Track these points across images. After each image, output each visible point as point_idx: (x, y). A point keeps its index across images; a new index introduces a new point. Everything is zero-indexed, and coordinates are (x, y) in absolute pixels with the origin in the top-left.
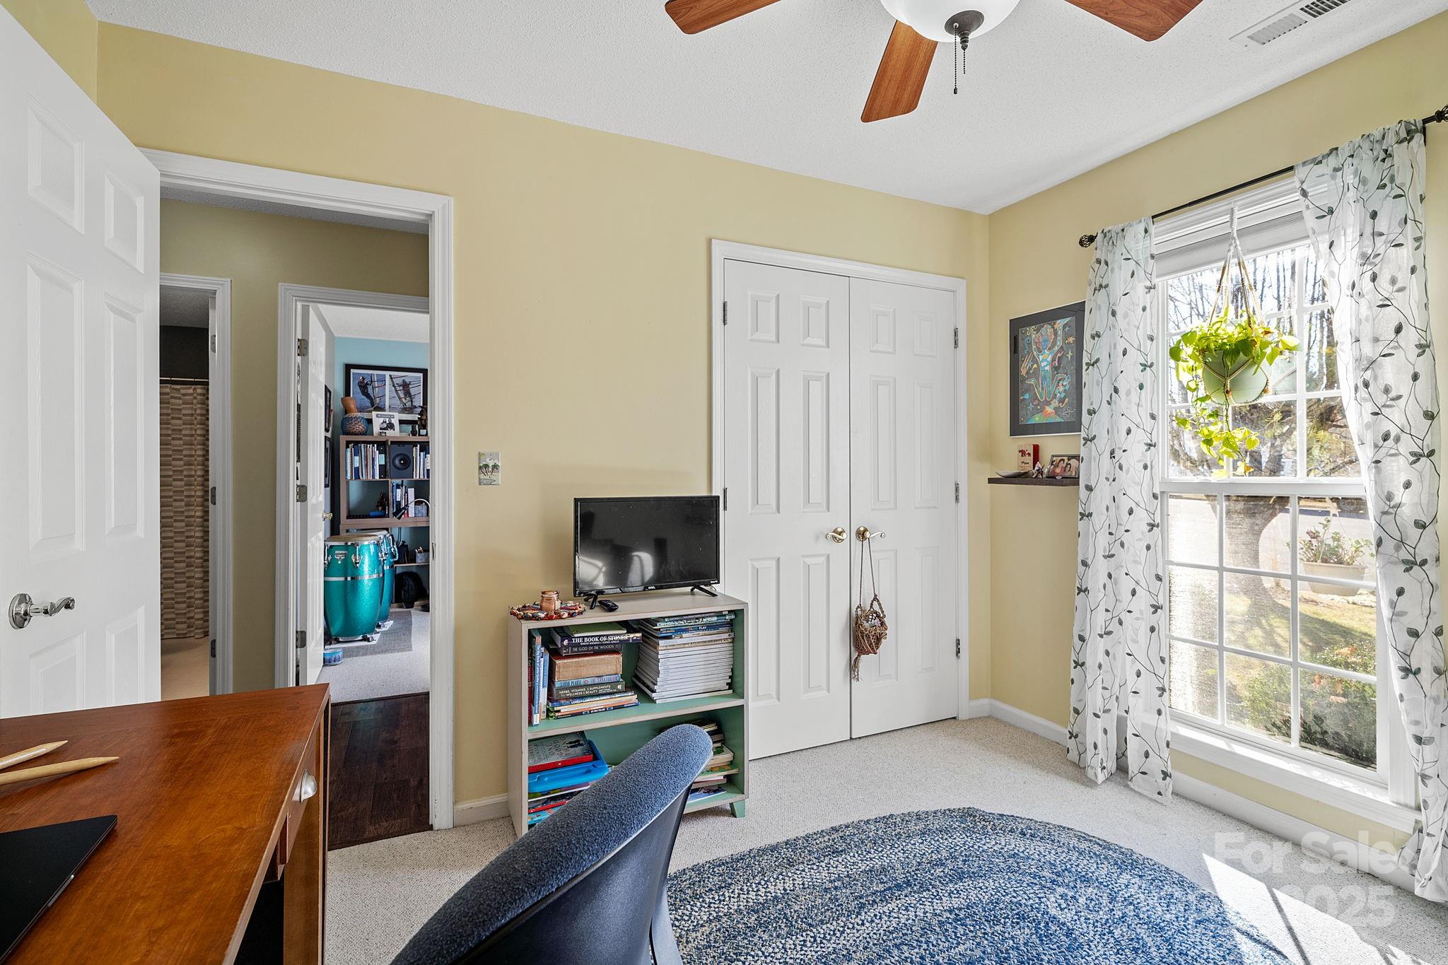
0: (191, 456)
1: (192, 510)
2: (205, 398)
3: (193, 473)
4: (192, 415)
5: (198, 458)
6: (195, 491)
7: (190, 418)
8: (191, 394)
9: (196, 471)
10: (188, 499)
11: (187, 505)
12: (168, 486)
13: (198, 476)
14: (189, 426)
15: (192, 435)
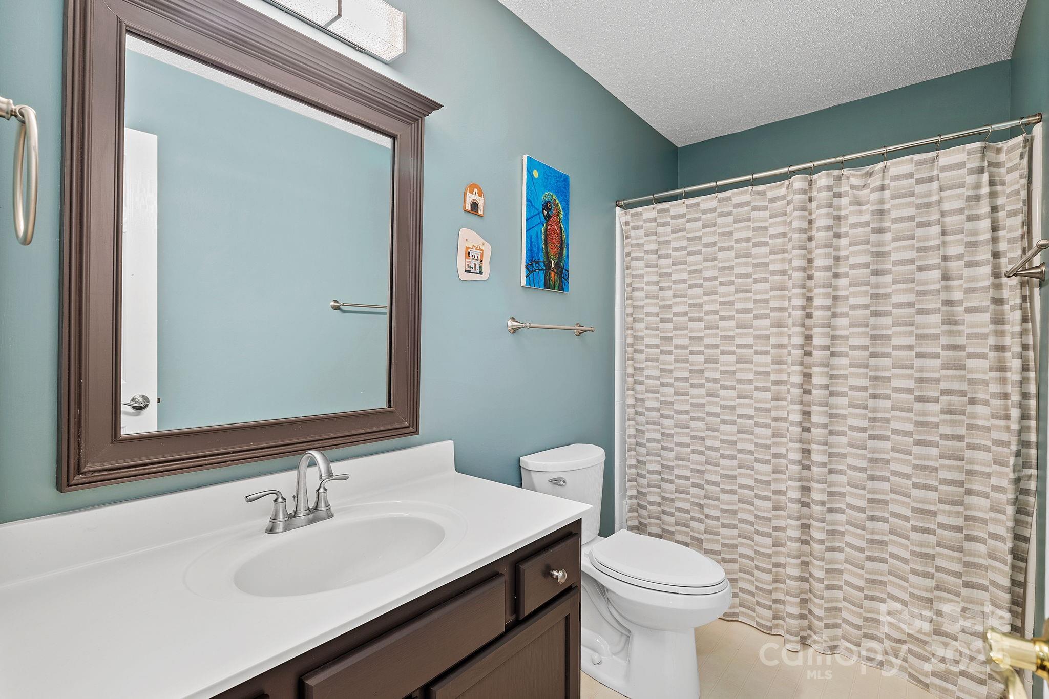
0: (782, 309)
1: (783, 407)
2: (806, 197)
3: (785, 341)
4: (784, 235)
5: (794, 313)
6: (789, 375)
7: (781, 240)
8: (784, 197)
9: (790, 337)
10: (777, 387)
11: (776, 399)
12: (746, 362)
13: (794, 347)
14: (780, 256)
15: (784, 272)
